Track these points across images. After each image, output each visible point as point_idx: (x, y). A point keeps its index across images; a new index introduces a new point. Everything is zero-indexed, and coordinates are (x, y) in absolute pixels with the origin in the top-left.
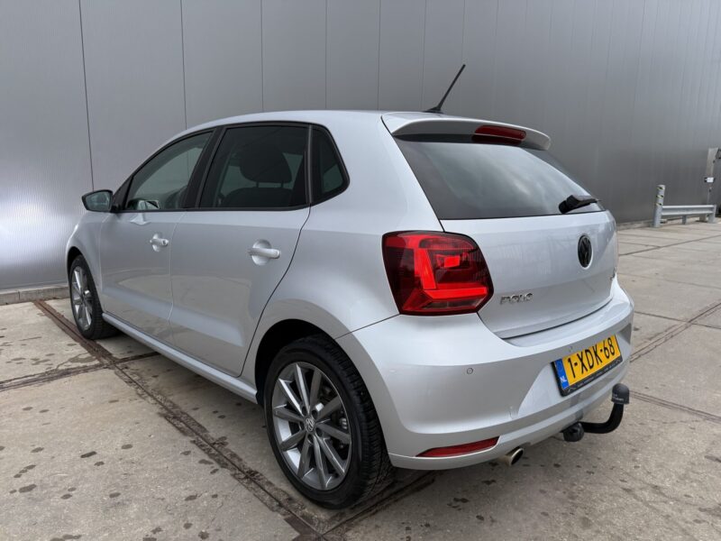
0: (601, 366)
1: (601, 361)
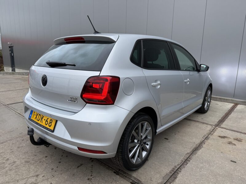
1: (42, 122)
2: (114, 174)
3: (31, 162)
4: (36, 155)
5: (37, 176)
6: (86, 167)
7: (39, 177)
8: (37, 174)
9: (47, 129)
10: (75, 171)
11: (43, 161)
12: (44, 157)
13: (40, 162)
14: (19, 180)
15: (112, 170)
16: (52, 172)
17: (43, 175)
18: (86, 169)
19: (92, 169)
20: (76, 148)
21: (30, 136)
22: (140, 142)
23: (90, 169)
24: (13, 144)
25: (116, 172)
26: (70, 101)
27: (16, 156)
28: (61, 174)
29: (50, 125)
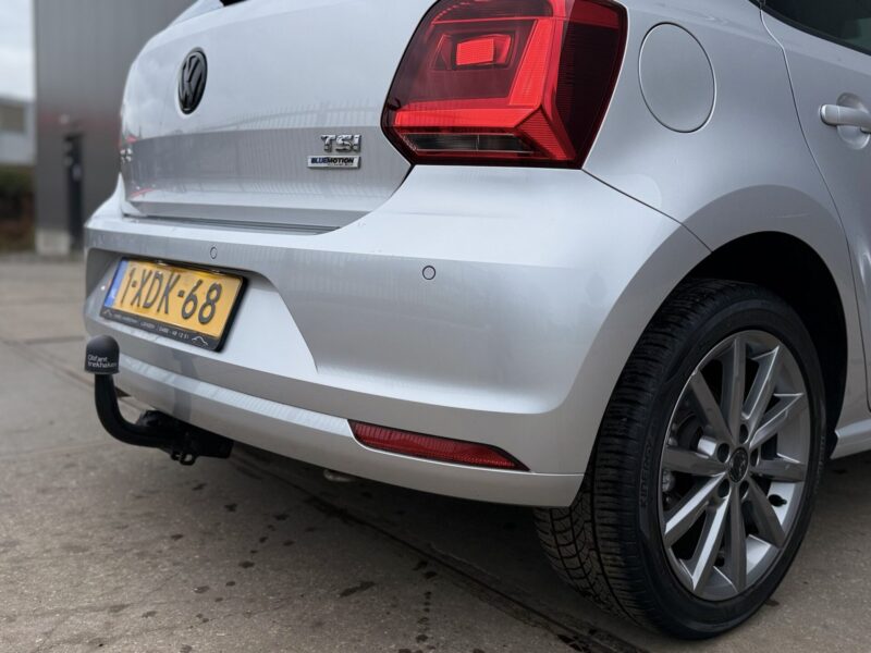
0: (161, 317)
1: (166, 312)
2: (561, 644)
3: (94, 550)
4: (126, 527)
5: (117, 609)
6: (394, 598)
7: (127, 615)
8: (118, 600)
9: (189, 337)
10: (330, 607)
11: (160, 552)
12: (163, 537)
13: (141, 555)
14: (20, 615)
15: (547, 627)
16: (197, 600)
17: (149, 609)
18: (394, 606)
19: (427, 610)
20: (342, 428)
21: (98, 378)
22: (737, 460)
23: (414, 607)
24: (19, 475)
25: (570, 636)
26: (324, 160)
27: (22, 523)
28: (249, 615)
29: (206, 313)
